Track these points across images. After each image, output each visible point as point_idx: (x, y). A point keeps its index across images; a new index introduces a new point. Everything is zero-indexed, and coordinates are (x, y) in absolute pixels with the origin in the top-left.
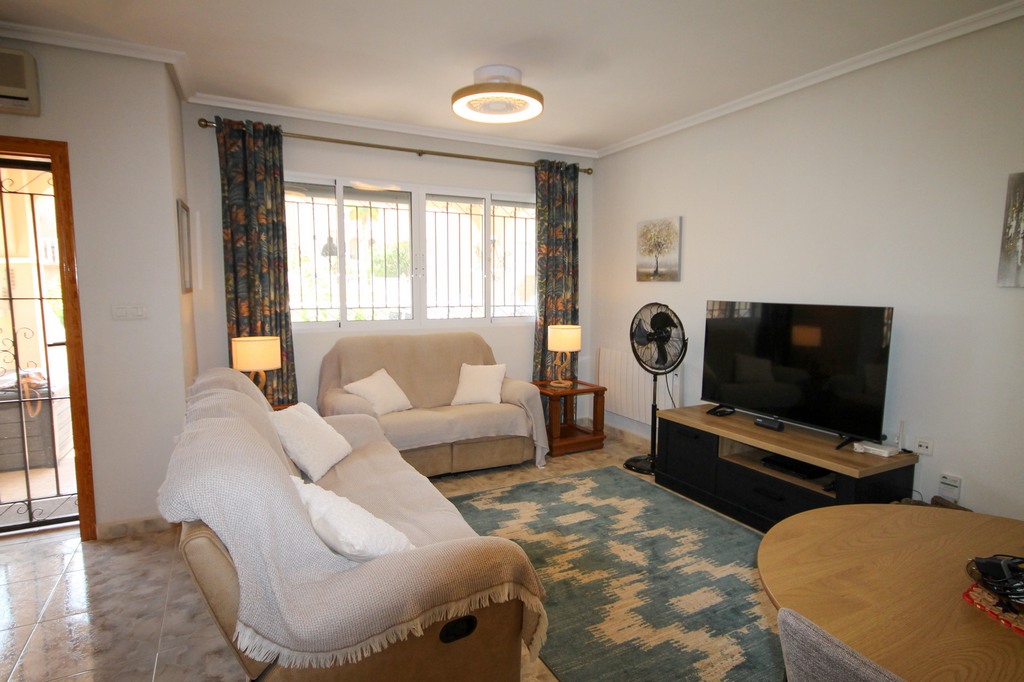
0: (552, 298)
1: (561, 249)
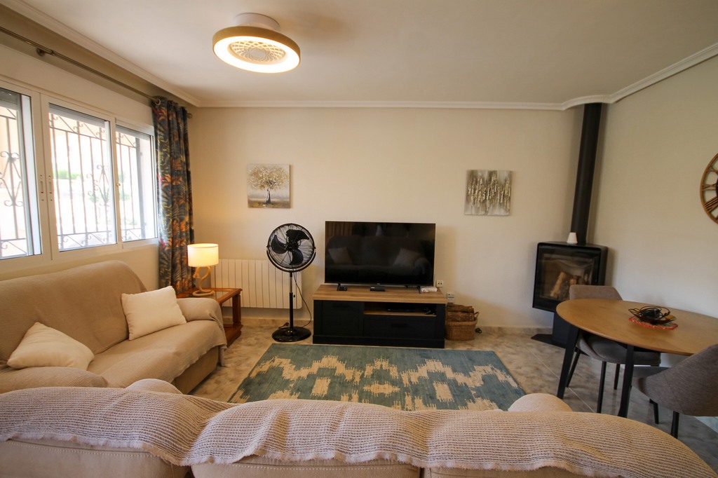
0: (177, 222)
1: (181, 179)
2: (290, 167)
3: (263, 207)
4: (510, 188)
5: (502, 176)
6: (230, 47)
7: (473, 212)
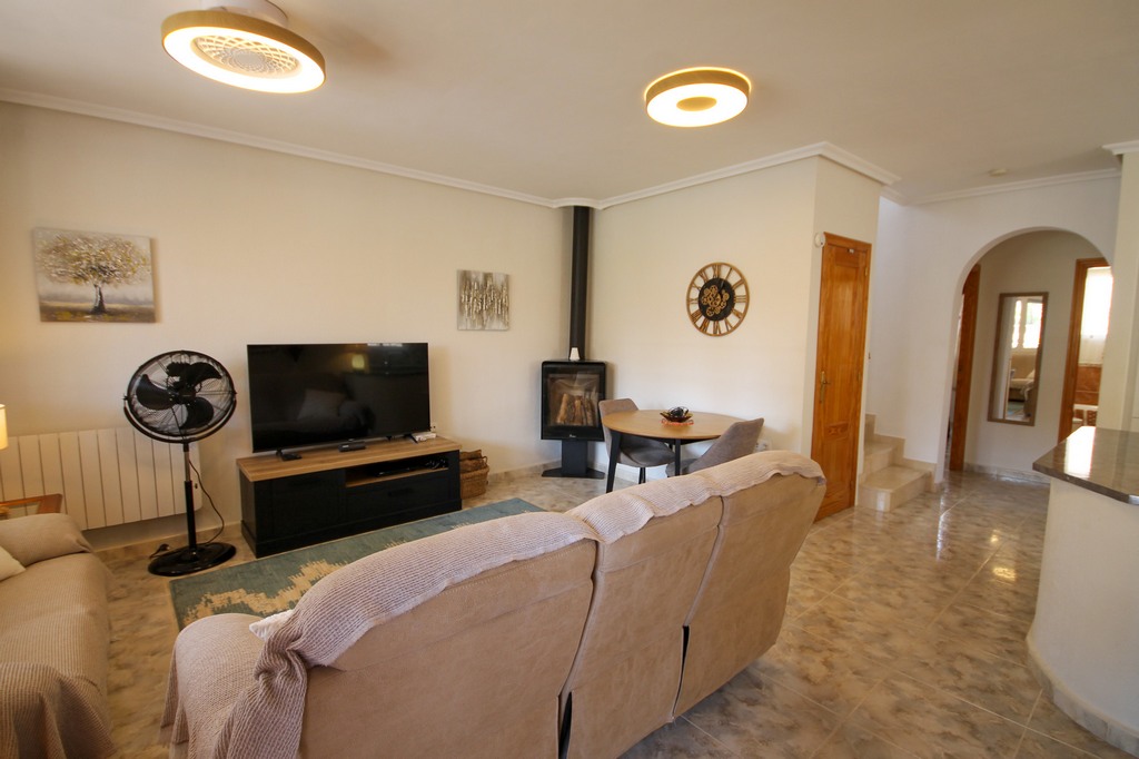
2: (152, 243)
3: (85, 321)
4: (507, 295)
5: (498, 280)
6: (195, 43)
7: (469, 325)
